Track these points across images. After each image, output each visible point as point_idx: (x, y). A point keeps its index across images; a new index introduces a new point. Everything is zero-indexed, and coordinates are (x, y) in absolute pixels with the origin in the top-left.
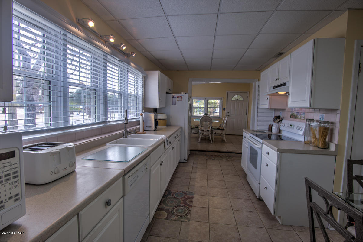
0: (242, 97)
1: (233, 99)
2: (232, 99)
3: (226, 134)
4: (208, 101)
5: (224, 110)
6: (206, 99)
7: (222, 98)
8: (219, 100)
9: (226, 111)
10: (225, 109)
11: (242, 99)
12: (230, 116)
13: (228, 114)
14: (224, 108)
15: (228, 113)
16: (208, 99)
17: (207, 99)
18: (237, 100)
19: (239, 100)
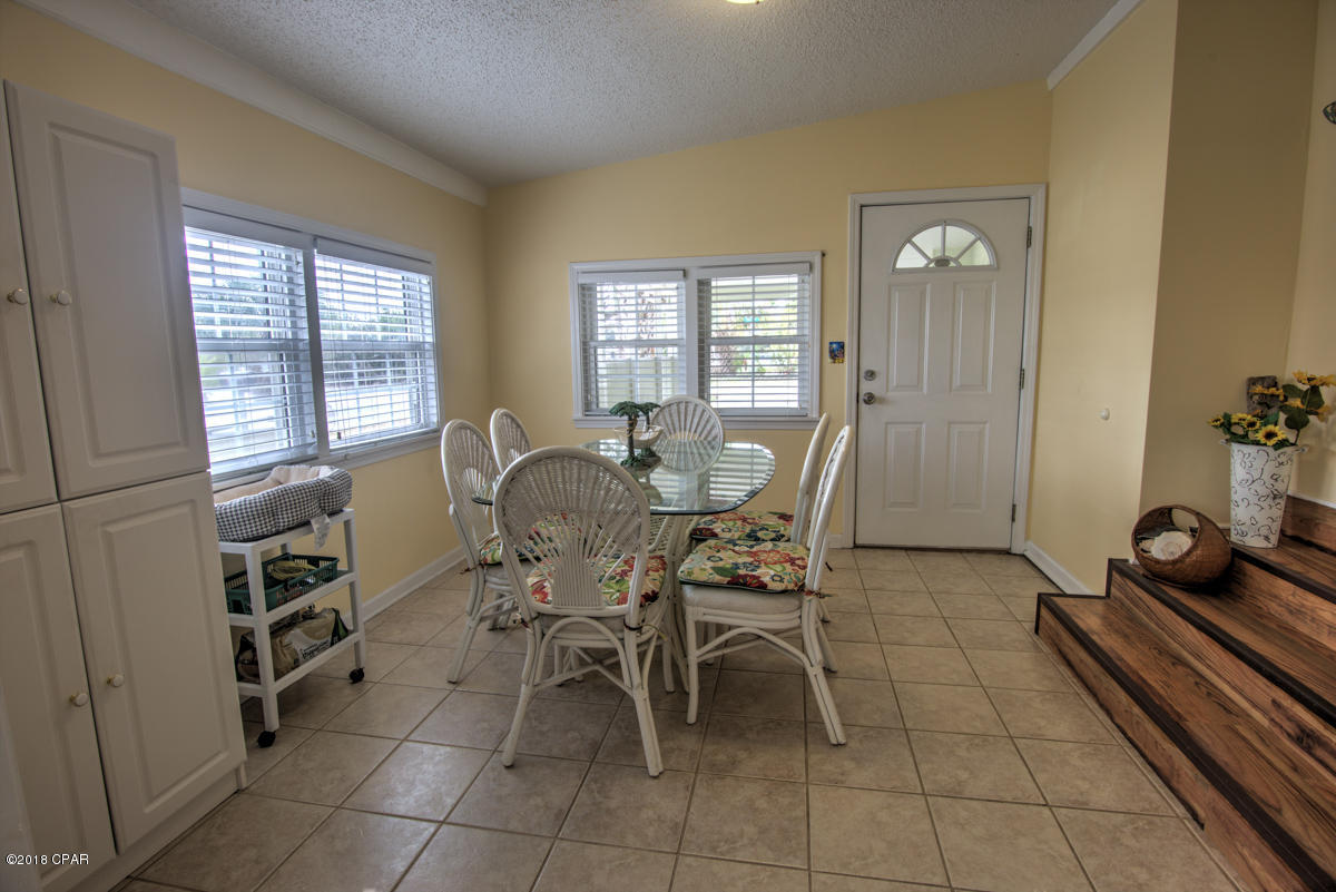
0: (983, 235)
1: (909, 259)
2: (901, 264)
3: (859, 542)
4: (703, 286)
5: (837, 352)
6: (685, 274)
7: (817, 260)
8: (794, 279)
9: (846, 367)
10: (841, 346)
11: (982, 256)
12: (882, 401)
13: (867, 387)
14: (831, 337)
15: (871, 375)
16: (703, 275)
17: (695, 275)
18: (942, 262)
19: (961, 268)
